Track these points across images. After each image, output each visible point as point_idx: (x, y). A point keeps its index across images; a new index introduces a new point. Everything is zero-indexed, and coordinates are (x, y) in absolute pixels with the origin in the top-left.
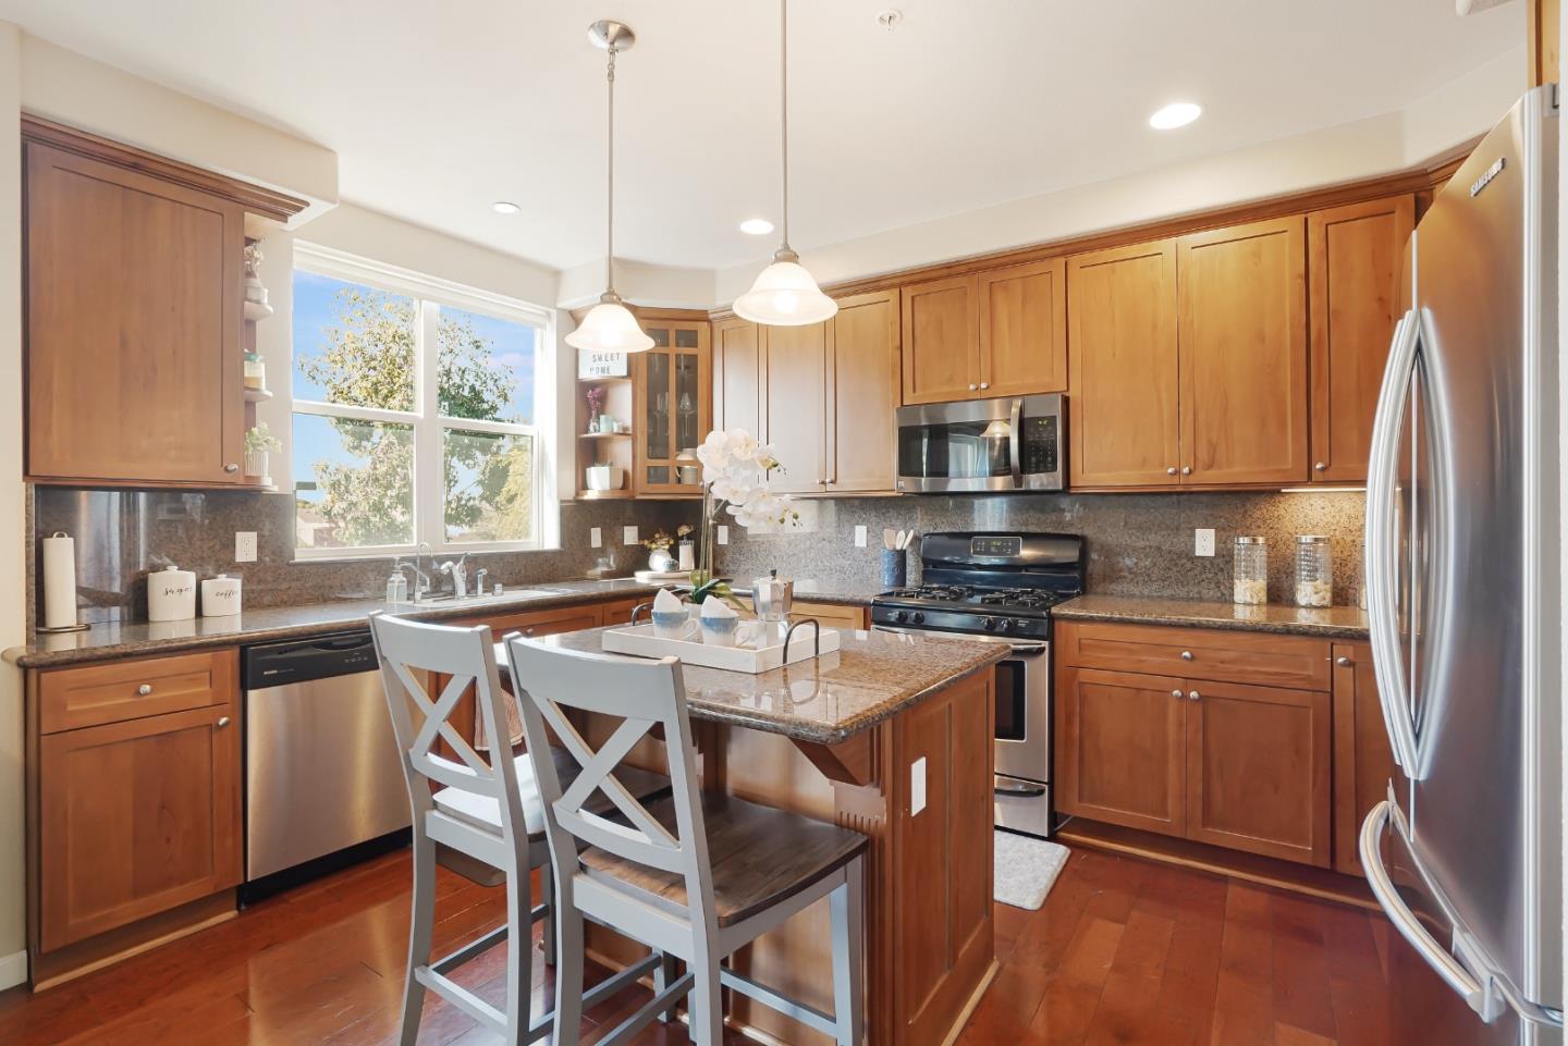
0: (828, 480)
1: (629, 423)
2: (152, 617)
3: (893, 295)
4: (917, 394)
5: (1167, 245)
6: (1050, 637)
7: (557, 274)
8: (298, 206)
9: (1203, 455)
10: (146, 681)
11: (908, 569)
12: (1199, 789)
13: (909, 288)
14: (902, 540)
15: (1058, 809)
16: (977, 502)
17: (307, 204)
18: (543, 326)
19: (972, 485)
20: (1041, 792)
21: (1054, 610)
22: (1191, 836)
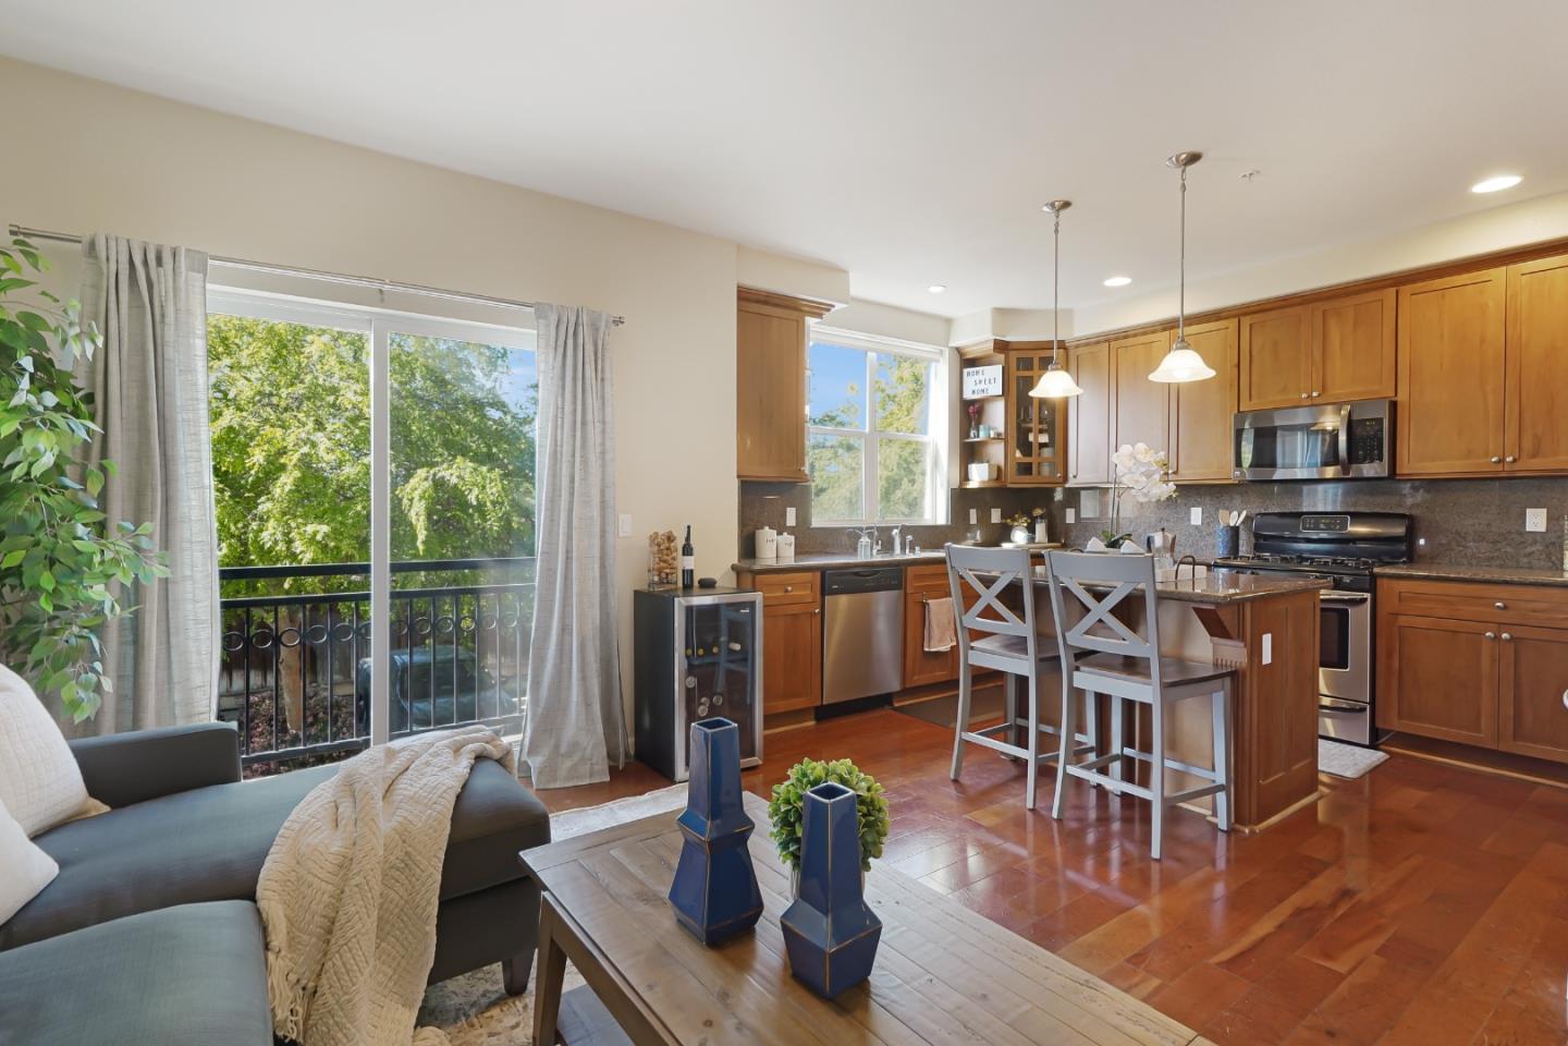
0: (1170, 472)
1: (1001, 429)
2: (757, 555)
3: (1233, 323)
4: (1253, 402)
5: (1498, 274)
6: (1373, 590)
7: (948, 321)
8: (828, 308)
9: (1527, 444)
10: (790, 585)
11: (1241, 542)
12: (1511, 712)
13: (1248, 317)
14: (1235, 519)
15: (1379, 725)
16: (1306, 488)
17: (833, 306)
18: (938, 361)
19: (1300, 474)
20: (1363, 710)
21: (1376, 570)
22: (1503, 748)
